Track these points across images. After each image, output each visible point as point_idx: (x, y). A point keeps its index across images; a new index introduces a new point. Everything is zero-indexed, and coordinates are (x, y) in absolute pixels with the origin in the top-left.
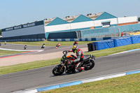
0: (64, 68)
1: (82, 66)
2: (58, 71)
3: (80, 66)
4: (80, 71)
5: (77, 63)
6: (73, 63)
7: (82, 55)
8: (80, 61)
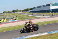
0: (25, 30)
1: (33, 29)
2: (23, 31)
3: (32, 29)
4: (32, 31)
5: (31, 28)
6: (29, 28)
7: (33, 24)
8: (32, 27)
